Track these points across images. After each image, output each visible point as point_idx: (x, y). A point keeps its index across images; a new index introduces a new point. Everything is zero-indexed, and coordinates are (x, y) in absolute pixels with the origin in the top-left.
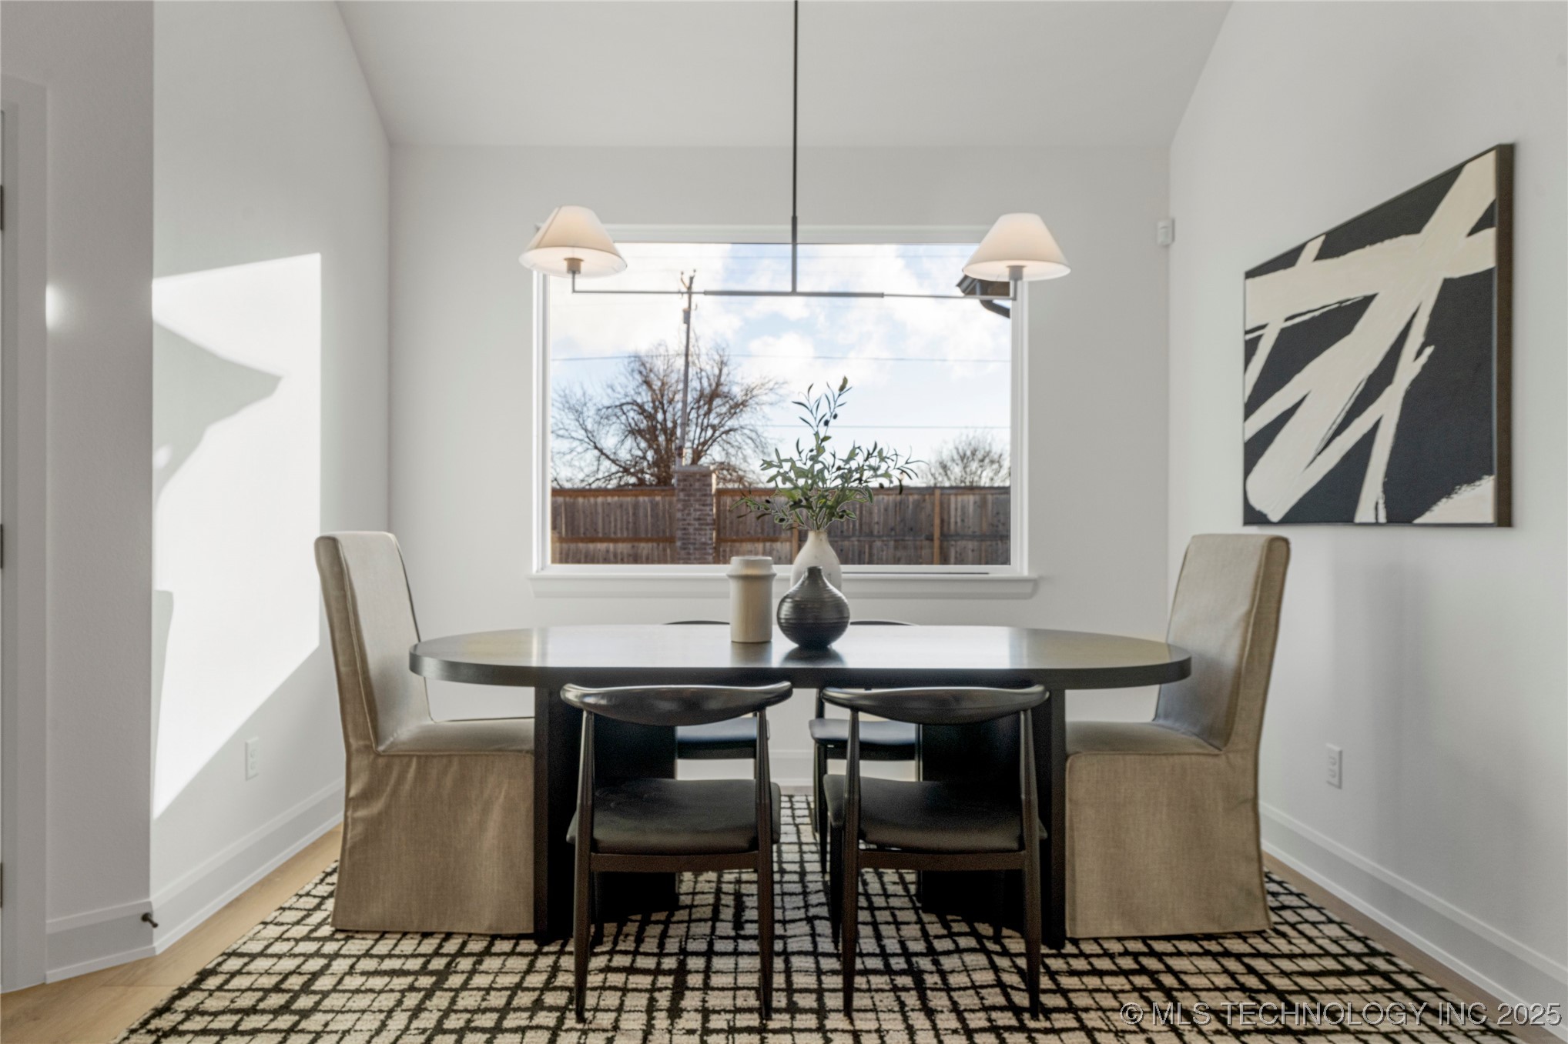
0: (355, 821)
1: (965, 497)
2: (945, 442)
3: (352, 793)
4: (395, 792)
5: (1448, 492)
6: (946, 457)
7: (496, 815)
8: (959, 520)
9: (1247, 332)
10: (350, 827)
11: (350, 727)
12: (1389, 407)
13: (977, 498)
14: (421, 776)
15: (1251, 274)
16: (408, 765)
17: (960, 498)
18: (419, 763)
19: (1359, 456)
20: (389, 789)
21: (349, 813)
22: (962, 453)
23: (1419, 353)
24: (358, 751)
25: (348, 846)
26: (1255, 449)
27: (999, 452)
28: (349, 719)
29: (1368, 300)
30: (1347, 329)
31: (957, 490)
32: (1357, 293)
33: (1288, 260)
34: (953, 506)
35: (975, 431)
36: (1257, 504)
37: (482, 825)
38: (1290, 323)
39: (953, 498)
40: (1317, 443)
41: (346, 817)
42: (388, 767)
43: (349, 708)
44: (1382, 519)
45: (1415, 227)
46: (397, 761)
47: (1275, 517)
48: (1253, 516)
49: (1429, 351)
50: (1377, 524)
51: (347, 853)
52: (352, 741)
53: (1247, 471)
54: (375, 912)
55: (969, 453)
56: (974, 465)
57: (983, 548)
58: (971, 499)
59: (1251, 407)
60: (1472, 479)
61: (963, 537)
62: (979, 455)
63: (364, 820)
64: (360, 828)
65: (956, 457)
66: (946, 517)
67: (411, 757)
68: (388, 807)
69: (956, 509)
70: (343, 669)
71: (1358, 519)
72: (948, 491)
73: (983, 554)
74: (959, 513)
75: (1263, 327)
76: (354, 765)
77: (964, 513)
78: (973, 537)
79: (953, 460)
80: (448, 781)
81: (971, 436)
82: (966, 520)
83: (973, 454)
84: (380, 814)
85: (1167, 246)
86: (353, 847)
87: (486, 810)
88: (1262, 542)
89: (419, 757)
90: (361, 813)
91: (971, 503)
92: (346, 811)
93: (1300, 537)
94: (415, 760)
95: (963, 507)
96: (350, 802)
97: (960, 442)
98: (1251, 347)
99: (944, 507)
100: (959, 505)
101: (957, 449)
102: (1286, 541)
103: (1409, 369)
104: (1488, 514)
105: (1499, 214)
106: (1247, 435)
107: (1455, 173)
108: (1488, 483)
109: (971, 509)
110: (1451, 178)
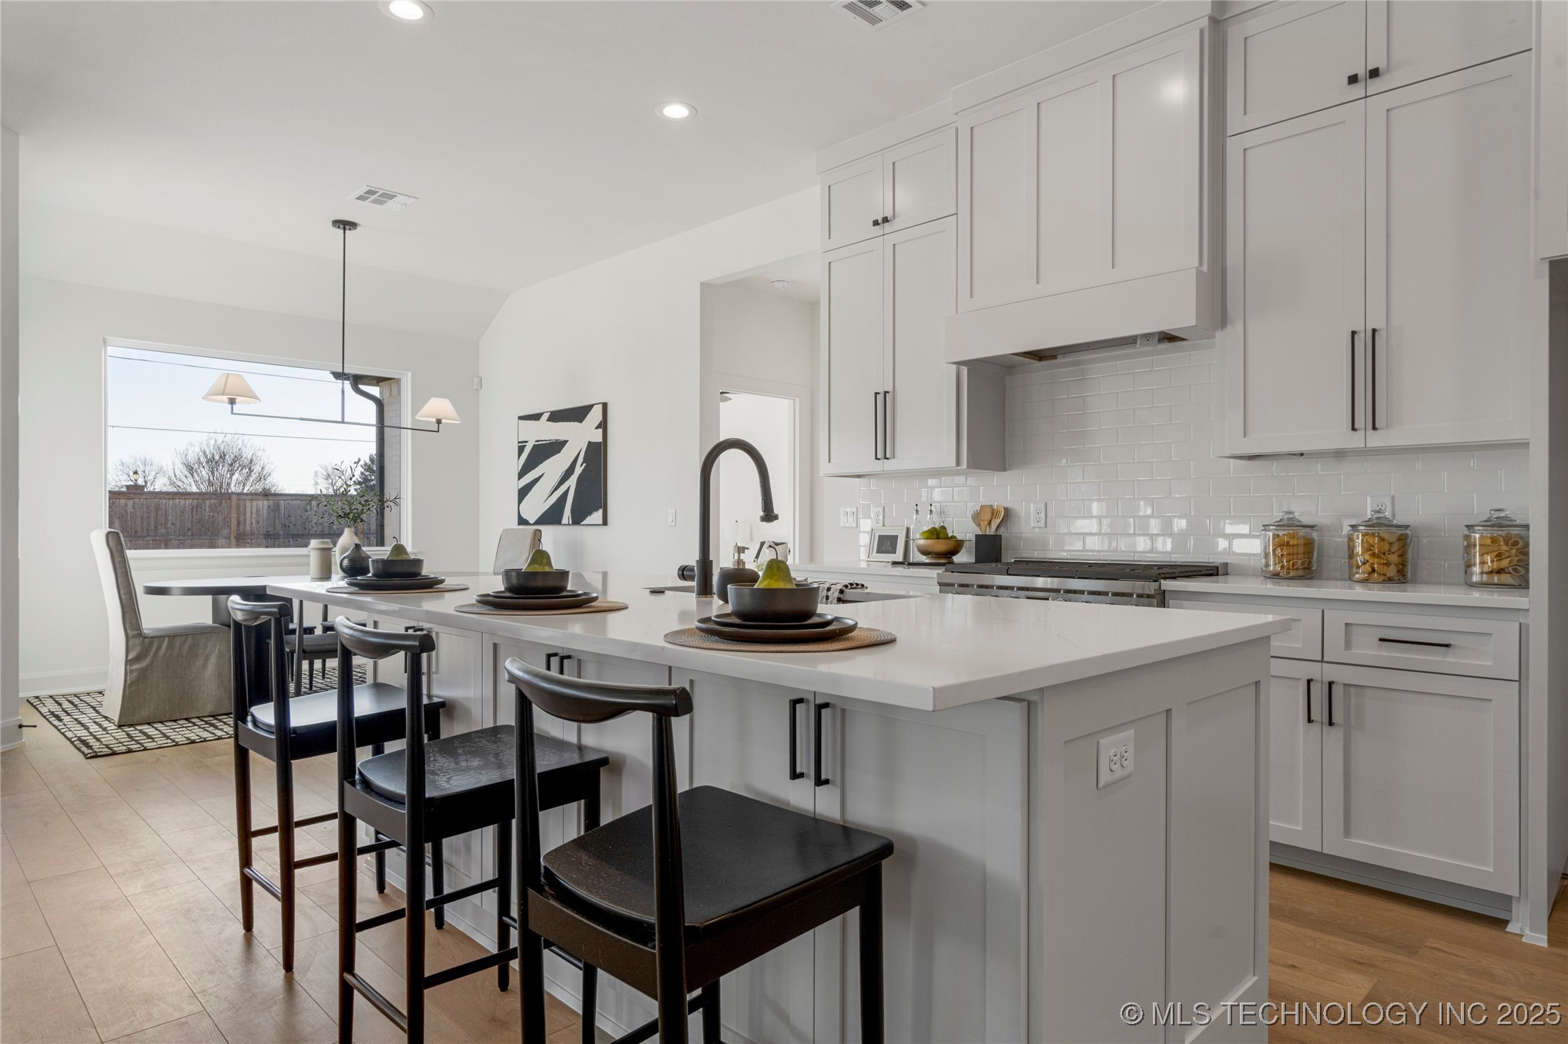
0: (131, 671)
1: (260, 502)
2: (192, 445)
3: (130, 657)
4: (155, 654)
5: (590, 514)
6: (192, 458)
7: (213, 660)
8: (254, 521)
9: (519, 442)
10: (129, 674)
11: (128, 625)
12: (572, 482)
13: (271, 502)
14: (170, 646)
15: (520, 418)
16: (163, 641)
17: (254, 503)
18: (169, 640)
19: (563, 498)
20: (152, 654)
21: (128, 667)
22: (210, 456)
23: (581, 465)
24: (133, 636)
25: (128, 683)
26: (523, 493)
27: (249, 457)
28: (127, 621)
29: (565, 442)
30: (559, 451)
31: (254, 495)
32: (562, 438)
33: (536, 417)
34: (248, 510)
35: (225, 436)
36: (524, 516)
37: (204, 666)
38: (537, 443)
39: (248, 504)
40: (548, 493)
41: (126, 670)
42: (151, 643)
43: (127, 616)
44: (571, 523)
45: (581, 421)
46: (156, 640)
47: (532, 522)
48: (522, 521)
49: (584, 465)
50: (569, 524)
51: (127, 687)
52: (129, 632)
53: (520, 502)
54: (144, 713)
55: (217, 457)
56: (223, 470)
58: (263, 504)
59: (521, 475)
60: (597, 510)
62: (229, 460)
63: (136, 670)
64: (135, 674)
65: (203, 460)
66: (242, 518)
67: (164, 637)
68: (152, 662)
69: (252, 514)
70: (123, 597)
71: (563, 523)
72: (244, 497)
74: (254, 516)
75: (527, 442)
76: (130, 644)
79: (199, 462)
80: (186, 647)
81: (220, 441)
83: (223, 456)
84: (147, 666)
85: (478, 390)
86: (131, 684)
87: (207, 659)
88: (532, 531)
89: (169, 636)
90: (135, 667)
91: (266, 507)
92: (126, 667)
93: (544, 528)
94: (167, 640)
95: (258, 511)
96: (128, 662)
97: (208, 445)
98: (521, 449)
99: (241, 511)
100: (254, 509)
101: (205, 453)
102: (540, 531)
103: (578, 470)
104: (600, 522)
105: (603, 425)
106: (520, 487)
107: (593, 406)
108: (600, 512)
109: (265, 512)
110: (591, 406)
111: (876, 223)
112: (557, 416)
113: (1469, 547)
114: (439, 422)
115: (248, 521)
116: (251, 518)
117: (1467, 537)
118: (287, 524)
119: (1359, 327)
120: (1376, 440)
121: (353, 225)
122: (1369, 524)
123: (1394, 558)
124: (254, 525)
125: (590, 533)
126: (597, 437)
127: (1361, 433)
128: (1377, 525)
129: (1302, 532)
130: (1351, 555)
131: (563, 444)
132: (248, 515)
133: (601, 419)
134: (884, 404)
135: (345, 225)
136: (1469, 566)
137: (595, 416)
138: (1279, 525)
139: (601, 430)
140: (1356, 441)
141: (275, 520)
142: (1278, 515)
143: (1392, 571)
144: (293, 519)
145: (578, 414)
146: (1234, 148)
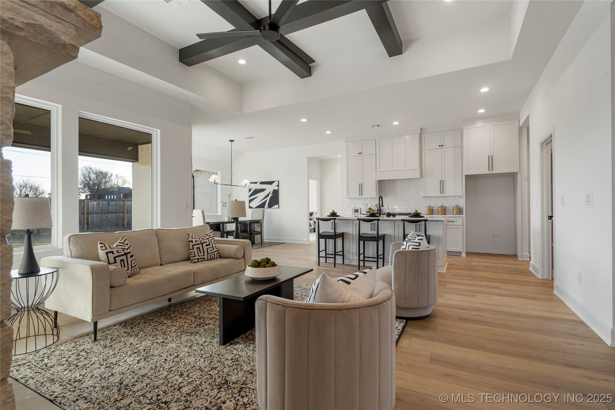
1: (94, 202)
5: (274, 206)
8: (92, 209)
9: (250, 188)
12: (268, 198)
13: (97, 202)
15: (250, 183)
17: (92, 203)
19: (265, 202)
23: (271, 194)
26: (251, 201)
29: (266, 189)
30: (263, 191)
32: (265, 188)
33: (256, 183)
34: (90, 205)
36: (251, 206)
38: (256, 189)
39: (90, 203)
40: (260, 201)
44: (267, 208)
47: (254, 207)
53: (250, 203)
57: (99, 216)
59: (250, 196)
60: (276, 205)
61: (93, 213)
66: (88, 208)
69: (91, 206)
71: (265, 208)
73: (99, 218)
75: (252, 188)
77: (93, 207)
78: (96, 213)
82: (94, 209)
91: (95, 204)
93: (258, 209)
95: (93, 205)
98: (250, 190)
100: (92, 204)
103: (270, 196)
104: (278, 207)
105: (278, 186)
106: (250, 199)
107: (275, 181)
108: (278, 205)
109: (95, 205)
110: (274, 181)
111: (359, 153)
112: (262, 183)
113: (453, 209)
114: (246, 185)
115: (90, 208)
116: (91, 208)
117: (453, 208)
118: (102, 209)
119: (441, 180)
120: (443, 195)
121: (233, 141)
122: (441, 206)
123: (444, 211)
124: (92, 210)
125: (274, 210)
126: (277, 188)
127: (441, 194)
128: (442, 207)
129: (432, 208)
130: (439, 210)
131: (265, 190)
132: (90, 207)
133: (278, 184)
134: (361, 186)
135: (232, 141)
136: (454, 212)
137: (276, 184)
138: (429, 207)
139: (278, 187)
140: (441, 195)
141: (98, 208)
142: (428, 205)
143: (444, 213)
144: (104, 208)
145: (271, 183)
146: (423, 152)
